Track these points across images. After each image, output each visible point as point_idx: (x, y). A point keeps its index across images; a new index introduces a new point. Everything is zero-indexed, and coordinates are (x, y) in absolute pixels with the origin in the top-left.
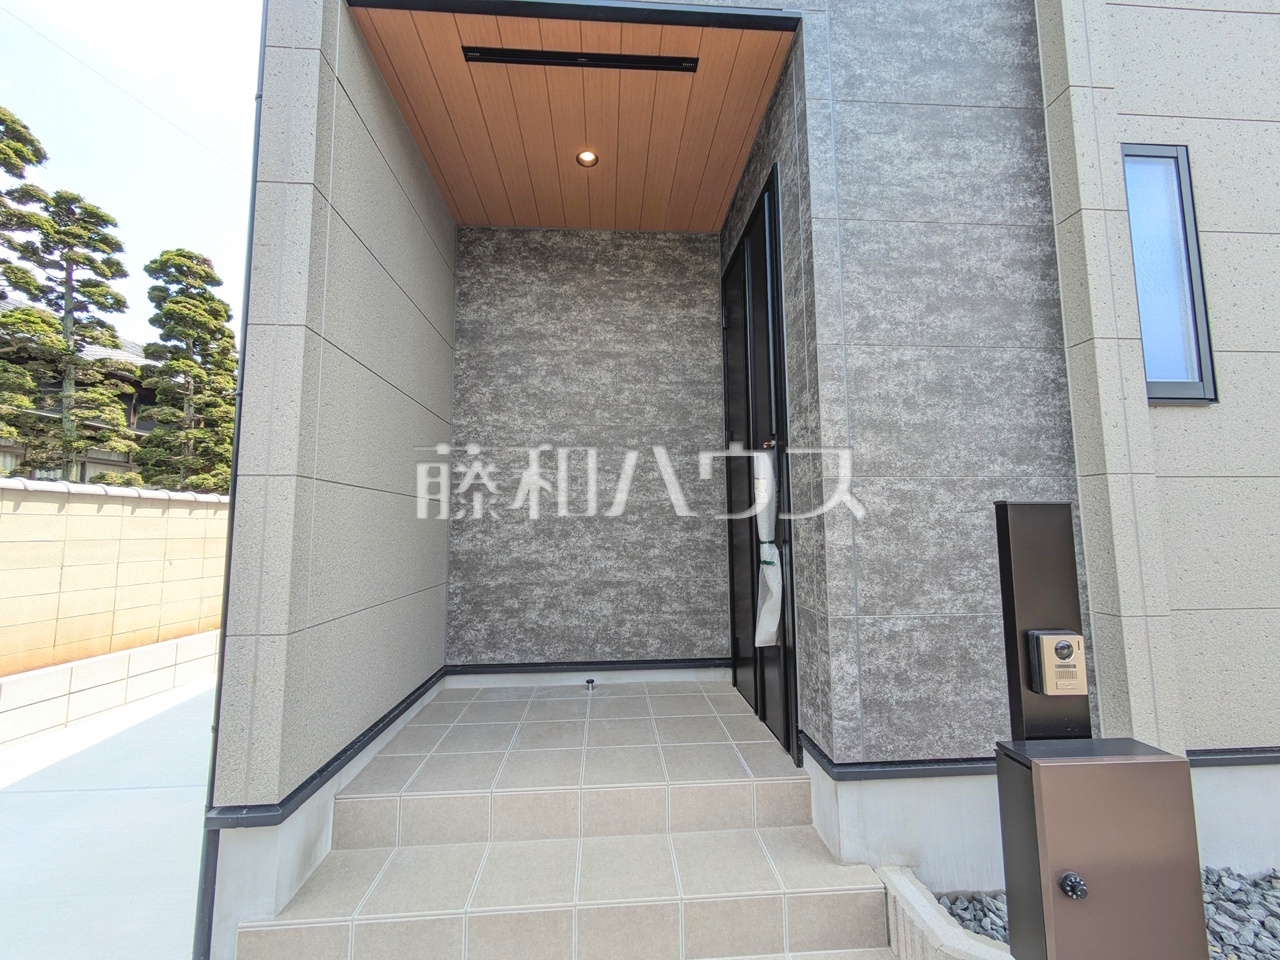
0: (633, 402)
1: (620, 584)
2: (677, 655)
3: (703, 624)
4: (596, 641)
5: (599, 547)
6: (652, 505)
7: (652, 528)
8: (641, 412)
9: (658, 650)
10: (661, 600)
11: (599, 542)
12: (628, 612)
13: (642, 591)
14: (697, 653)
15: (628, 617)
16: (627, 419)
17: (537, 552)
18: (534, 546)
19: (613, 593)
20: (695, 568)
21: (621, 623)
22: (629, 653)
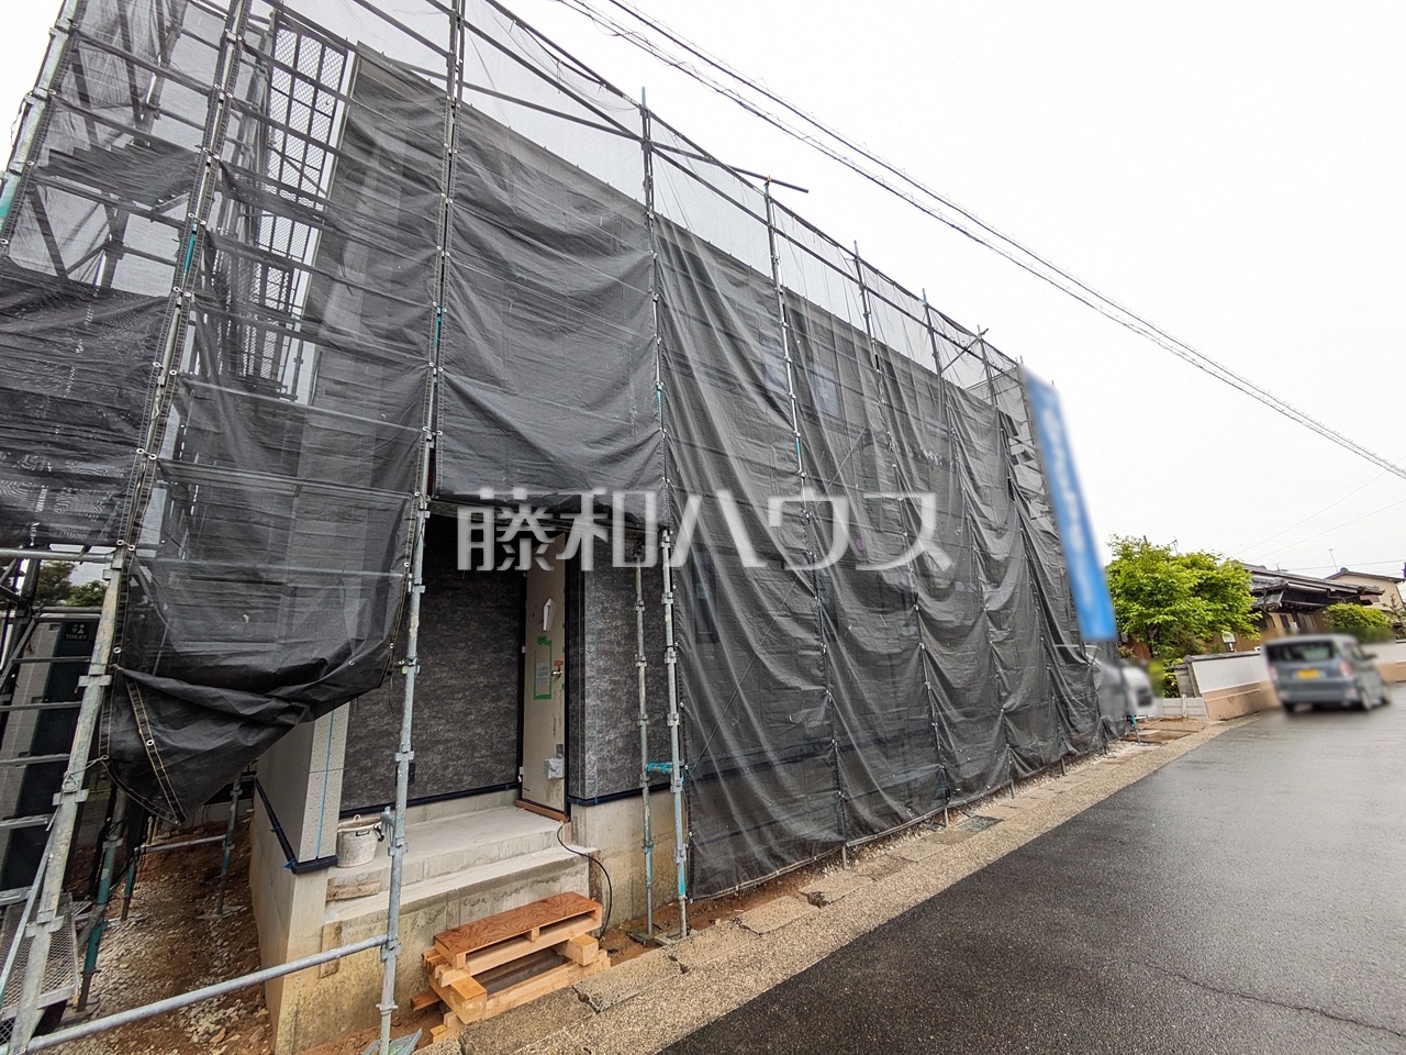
0: (463, 619)
1: (447, 741)
2: (483, 785)
3: (500, 762)
4: (428, 783)
5: (434, 717)
6: (472, 686)
7: (471, 702)
8: (468, 626)
9: (470, 783)
10: (474, 749)
11: (434, 714)
12: (453, 760)
13: (462, 745)
14: (496, 782)
15: (451, 763)
16: (459, 630)
17: (388, 724)
18: (386, 720)
19: (441, 748)
20: (496, 726)
21: (445, 768)
22: (450, 788)
